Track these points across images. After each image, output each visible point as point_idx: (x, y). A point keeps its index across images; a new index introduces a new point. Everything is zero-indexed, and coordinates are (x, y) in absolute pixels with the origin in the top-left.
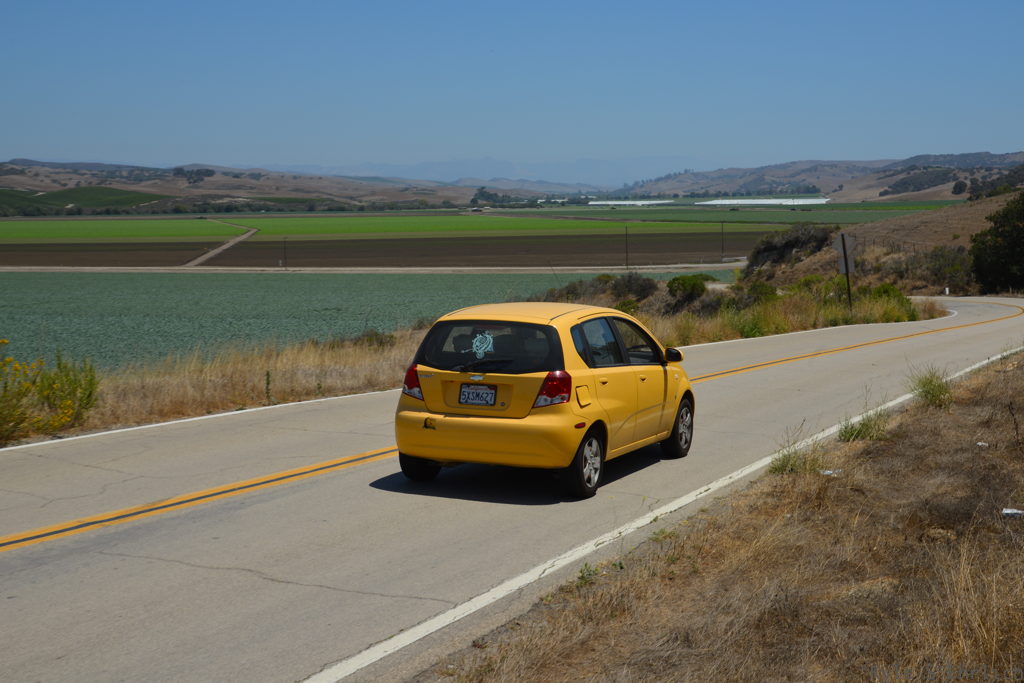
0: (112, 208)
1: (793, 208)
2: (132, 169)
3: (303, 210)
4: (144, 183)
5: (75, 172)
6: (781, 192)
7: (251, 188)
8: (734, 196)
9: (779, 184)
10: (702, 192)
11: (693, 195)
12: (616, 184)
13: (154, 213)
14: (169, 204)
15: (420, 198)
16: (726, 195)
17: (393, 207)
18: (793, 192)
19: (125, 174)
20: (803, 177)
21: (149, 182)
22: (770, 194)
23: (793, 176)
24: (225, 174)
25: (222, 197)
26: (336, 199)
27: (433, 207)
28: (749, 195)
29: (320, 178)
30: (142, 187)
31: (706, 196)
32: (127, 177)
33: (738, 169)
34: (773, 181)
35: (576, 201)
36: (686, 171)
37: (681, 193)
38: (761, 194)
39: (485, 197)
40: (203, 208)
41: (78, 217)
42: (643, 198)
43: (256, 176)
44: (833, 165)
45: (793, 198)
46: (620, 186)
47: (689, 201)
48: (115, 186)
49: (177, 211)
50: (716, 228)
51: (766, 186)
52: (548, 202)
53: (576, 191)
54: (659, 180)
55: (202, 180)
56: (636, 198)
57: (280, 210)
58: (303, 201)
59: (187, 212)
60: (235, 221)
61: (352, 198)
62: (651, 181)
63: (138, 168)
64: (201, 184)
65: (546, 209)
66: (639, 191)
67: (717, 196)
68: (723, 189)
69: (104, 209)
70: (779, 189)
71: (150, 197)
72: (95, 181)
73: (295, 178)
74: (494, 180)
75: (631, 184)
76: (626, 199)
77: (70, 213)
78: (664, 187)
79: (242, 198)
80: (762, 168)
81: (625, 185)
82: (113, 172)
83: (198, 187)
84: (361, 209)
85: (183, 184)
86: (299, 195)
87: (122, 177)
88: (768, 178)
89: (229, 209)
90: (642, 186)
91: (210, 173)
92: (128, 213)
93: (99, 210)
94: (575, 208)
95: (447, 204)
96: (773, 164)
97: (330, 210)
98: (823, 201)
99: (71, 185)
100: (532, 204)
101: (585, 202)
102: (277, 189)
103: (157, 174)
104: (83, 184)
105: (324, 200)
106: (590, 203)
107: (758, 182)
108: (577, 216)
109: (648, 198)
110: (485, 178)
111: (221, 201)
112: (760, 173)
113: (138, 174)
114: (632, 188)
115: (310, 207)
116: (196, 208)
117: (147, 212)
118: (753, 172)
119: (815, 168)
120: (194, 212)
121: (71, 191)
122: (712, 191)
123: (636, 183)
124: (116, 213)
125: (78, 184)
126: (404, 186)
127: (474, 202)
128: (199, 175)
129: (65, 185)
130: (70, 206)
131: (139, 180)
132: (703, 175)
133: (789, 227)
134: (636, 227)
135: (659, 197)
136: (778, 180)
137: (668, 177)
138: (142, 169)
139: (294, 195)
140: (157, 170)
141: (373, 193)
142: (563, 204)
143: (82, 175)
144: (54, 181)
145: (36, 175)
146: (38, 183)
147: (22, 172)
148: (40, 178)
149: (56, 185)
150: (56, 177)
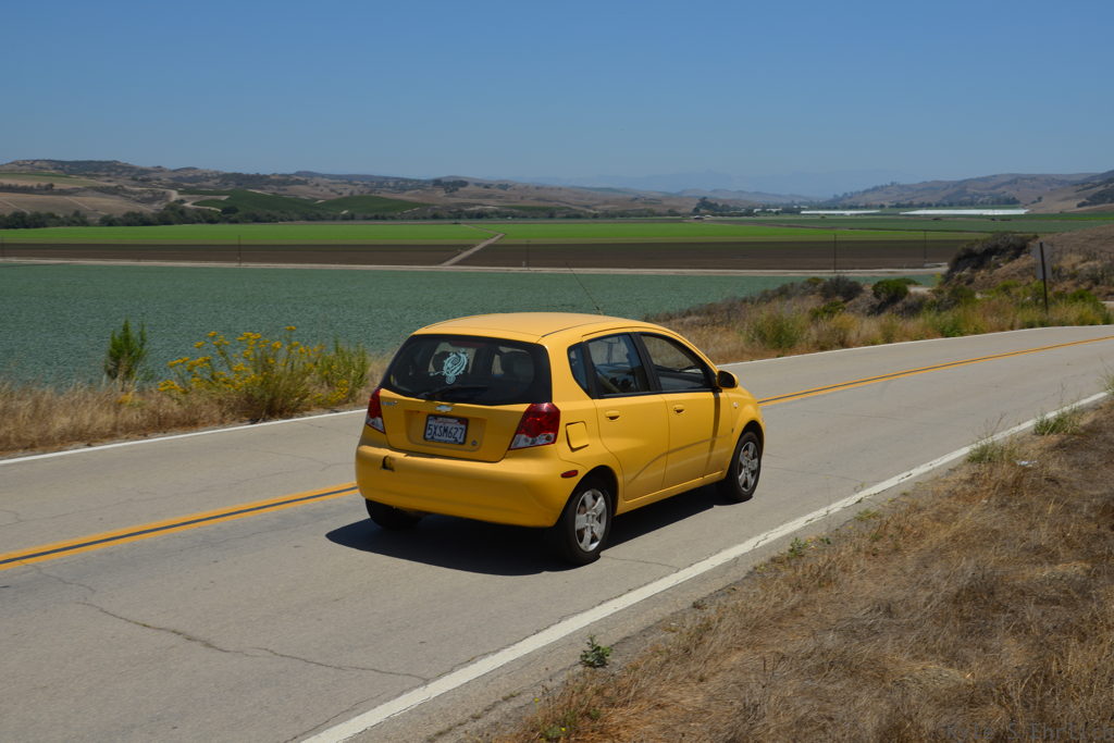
0: (380, 214)
1: (993, 218)
2: (397, 180)
3: (545, 217)
4: (408, 193)
5: (350, 183)
6: (982, 203)
7: (500, 197)
8: (937, 206)
9: (981, 195)
10: (907, 202)
11: (898, 206)
12: (828, 195)
13: (416, 218)
14: (429, 210)
15: (649, 207)
16: (929, 206)
17: (623, 215)
18: (993, 203)
19: (391, 184)
20: (1003, 189)
21: (412, 192)
22: (972, 205)
23: (994, 188)
24: (477, 185)
25: (474, 205)
26: (574, 208)
27: (660, 215)
28: (951, 206)
29: (560, 189)
30: (406, 196)
31: (911, 206)
32: (394, 187)
33: (941, 182)
34: (975, 194)
35: (789, 210)
36: (892, 184)
37: (887, 204)
38: (962, 205)
39: (707, 206)
40: (458, 215)
41: (351, 222)
42: (851, 208)
43: (504, 187)
44: (1033, 178)
45: (993, 208)
46: (830, 196)
47: (895, 211)
48: (383, 195)
49: (435, 217)
50: (920, 236)
51: (967, 198)
52: (764, 211)
53: (789, 201)
54: (866, 191)
55: (457, 190)
56: (844, 208)
57: (524, 217)
58: (543, 209)
59: (443, 218)
60: (485, 226)
61: (587, 207)
62: (859, 192)
63: (403, 180)
64: (456, 193)
65: (761, 218)
66: (848, 202)
67: (921, 206)
68: (927, 199)
69: (373, 215)
70: (981, 200)
71: (412, 205)
72: (366, 190)
73: (537, 188)
74: (715, 191)
75: (840, 195)
76: (836, 208)
77: (345, 218)
78: (872, 198)
79: (491, 205)
80: (965, 181)
81: (835, 196)
82: (381, 182)
83: (454, 196)
84: (595, 216)
85: (441, 193)
86: (542, 204)
87: (389, 187)
88: (970, 190)
89: (480, 216)
90: (850, 198)
91: (464, 184)
92: (393, 218)
93: (369, 215)
94: (788, 217)
95: (672, 213)
96: (975, 177)
97: (568, 217)
98: (1022, 212)
99: (346, 194)
100: (749, 213)
101: (797, 212)
102: (522, 198)
103: (419, 185)
104: (356, 193)
105: (562, 208)
106: (803, 212)
107: (959, 194)
108: (790, 224)
109: (856, 208)
110: (707, 188)
111: (472, 209)
112: (962, 186)
113: (402, 185)
114: (841, 199)
115: (551, 214)
116: (451, 215)
117: (409, 218)
118: (956, 184)
119: (1015, 180)
120: (450, 218)
121: (346, 198)
122: (916, 202)
123: (846, 194)
124: (384, 218)
125: (351, 193)
126: (632, 196)
127: (696, 210)
128: (454, 185)
129: (341, 194)
130: (345, 212)
131: (403, 190)
132: (909, 188)
133: (990, 235)
134: (845, 234)
135: (866, 207)
136: (979, 192)
137: (875, 189)
138: (406, 180)
139: (536, 204)
140: (419, 181)
141: (606, 203)
142: (777, 213)
143: (356, 185)
144: (332, 191)
145: (317, 185)
146: (318, 192)
147: (305, 183)
148: (320, 188)
149: (333, 194)
150: (334, 187)
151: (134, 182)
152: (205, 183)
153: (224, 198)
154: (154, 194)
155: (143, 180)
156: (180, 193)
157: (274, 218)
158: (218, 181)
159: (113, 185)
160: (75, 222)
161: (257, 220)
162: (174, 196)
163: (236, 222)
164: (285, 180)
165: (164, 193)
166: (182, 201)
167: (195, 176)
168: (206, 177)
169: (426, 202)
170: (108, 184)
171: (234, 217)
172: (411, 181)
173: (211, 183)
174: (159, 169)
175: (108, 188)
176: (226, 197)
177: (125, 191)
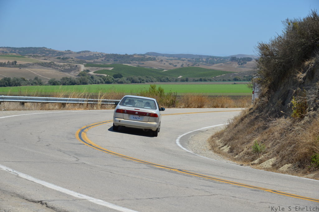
0: (203, 78)
2: (208, 57)
4: (215, 65)
5: (179, 59)
13: (224, 80)
14: (231, 76)
19: (204, 60)
21: (218, 64)
30: (214, 67)
32: (206, 62)
41: (186, 83)
48: (201, 66)
55: (246, 63)
59: (240, 80)
63: (211, 57)
64: (245, 65)
69: (199, 78)
71: (222, 72)
72: (190, 64)
77: (182, 81)
82: (198, 59)
83: (245, 67)
85: (235, 65)
87: (204, 62)
91: (249, 59)
92: (211, 80)
93: (196, 79)
99: (179, 66)
103: (221, 60)
104: (185, 66)
113: (211, 60)
116: (245, 78)
117: (220, 80)
120: (244, 80)
121: (180, 69)
124: (205, 81)
125: (182, 66)
128: (244, 60)
129: (176, 66)
130: (180, 77)
131: (212, 63)
138: (213, 57)
140: (220, 58)
143: (184, 60)
144: (170, 64)
145: (162, 61)
146: (162, 65)
147: (154, 59)
148: (163, 62)
149: (171, 66)
150: (171, 62)
151: (59, 60)
152: (96, 60)
153: (111, 69)
154: (71, 67)
155: (63, 59)
156: (85, 66)
157: (143, 80)
158: (103, 59)
159: (48, 61)
160: (35, 83)
161: (133, 82)
162: (83, 68)
163: (121, 83)
164: (142, 58)
165: (76, 66)
166: (88, 71)
167: (90, 56)
168: (97, 56)
169: (228, 70)
170: (45, 61)
171: (120, 80)
172: (216, 58)
173: (99, 60)
174: (69, 52)
175: (45, 63)
176: (112, 68)
177: (55, 65)
